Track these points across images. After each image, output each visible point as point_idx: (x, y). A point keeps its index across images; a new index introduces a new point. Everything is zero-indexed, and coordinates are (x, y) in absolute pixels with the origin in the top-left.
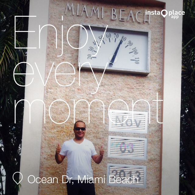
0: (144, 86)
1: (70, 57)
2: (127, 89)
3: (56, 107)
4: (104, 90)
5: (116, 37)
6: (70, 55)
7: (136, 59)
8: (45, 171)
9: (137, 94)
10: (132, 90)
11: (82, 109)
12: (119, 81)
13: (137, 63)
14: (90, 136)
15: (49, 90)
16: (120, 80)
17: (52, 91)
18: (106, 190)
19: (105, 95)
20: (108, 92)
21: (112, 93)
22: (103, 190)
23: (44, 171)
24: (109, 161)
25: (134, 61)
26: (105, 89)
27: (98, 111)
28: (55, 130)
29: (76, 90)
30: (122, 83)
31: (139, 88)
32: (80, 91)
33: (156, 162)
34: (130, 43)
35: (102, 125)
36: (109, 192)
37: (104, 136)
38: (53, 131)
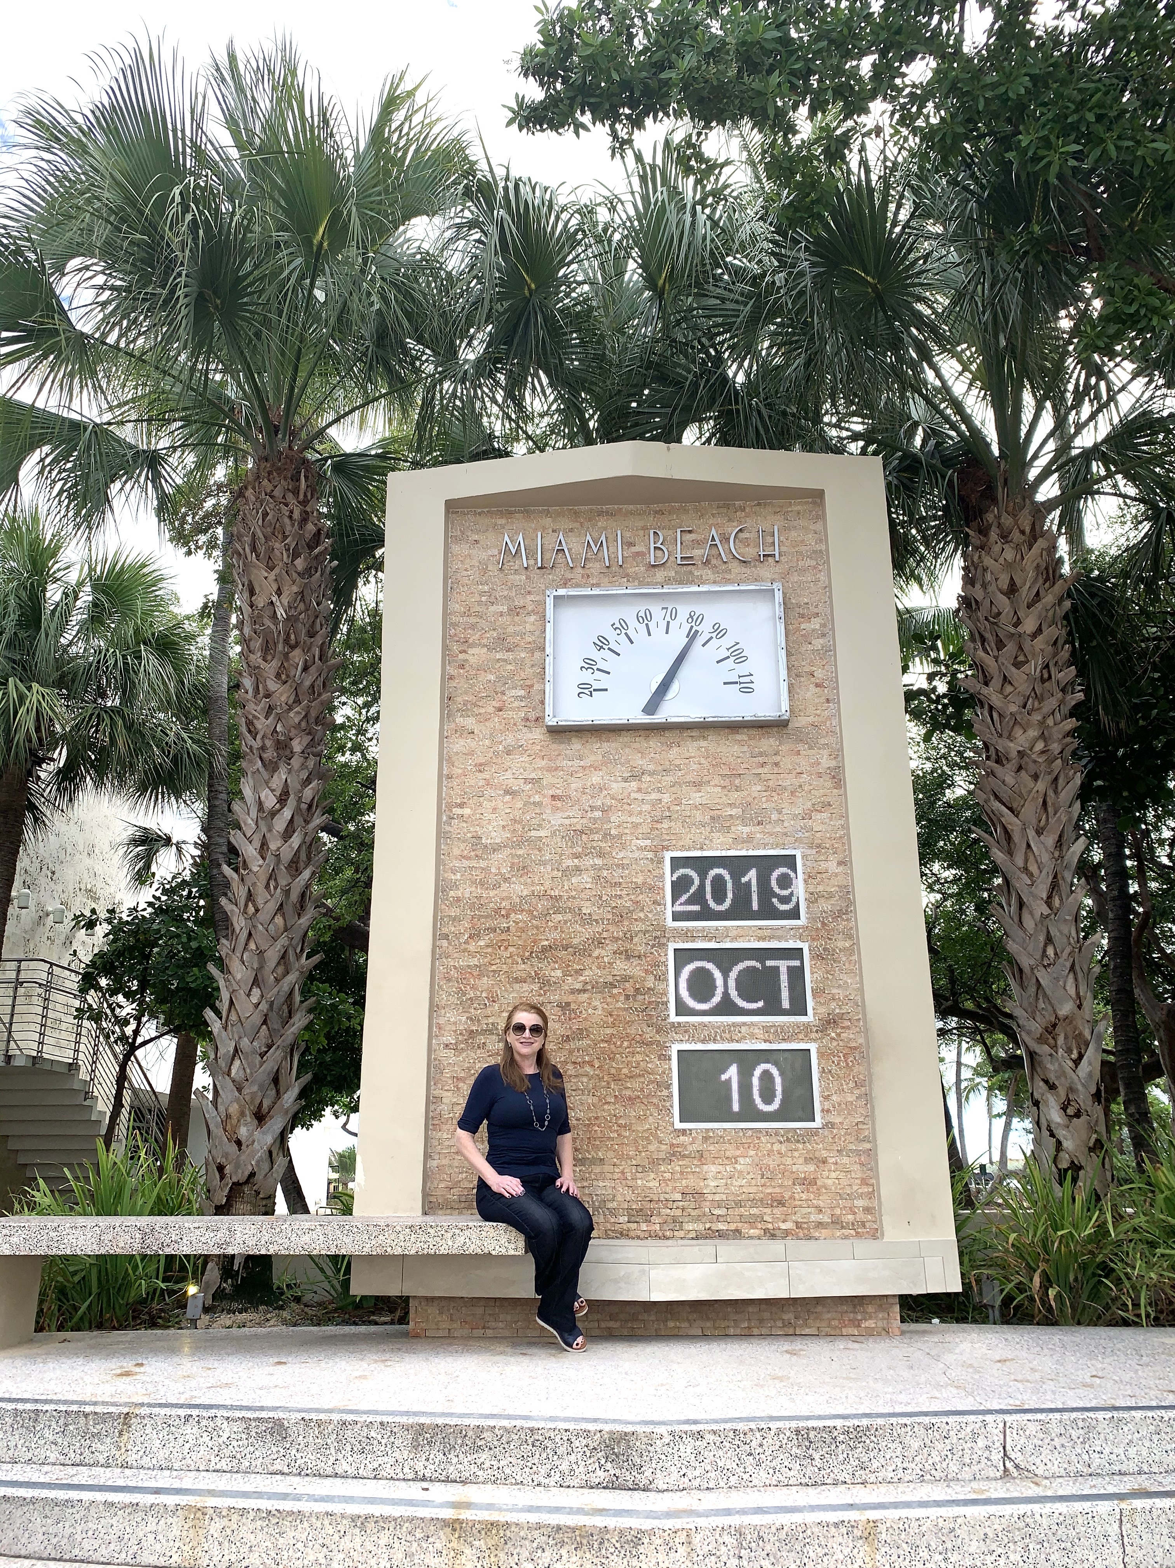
0: (777, 764)
1: (521, 699)
2: (717, 780)
3: (483, 864)
4: (639, 790)
5: (668, 618)
6: (522, 693)
7: (742, 680)
8: (449, 1094)
9: (756, 794)
10: (737, 782)
11: (570, 863)
12: (687, 755)
13: (747, 689)
14: (604, 953)
15: (458, 811)
16: (693, 752)
17: (467, 811)
18: (672, 1145)
19: (646, 807)
20: (654, 796)
21: (666, 798)
22: (664, 1147)
23: (445, 1094)
24: (677, 1037)
25: (738, 686)
26: (644, 786)
27: (625, 862)
28: (482, 943)
29: (546, 801)
30: (703, 761)
31: (760, 771)
32: (559, 804)
33: (848, 1028)
34: (719, 631)
35: (642, 910)
36: (684, 1156)
37: (653, 946)
38: (472, 947)
